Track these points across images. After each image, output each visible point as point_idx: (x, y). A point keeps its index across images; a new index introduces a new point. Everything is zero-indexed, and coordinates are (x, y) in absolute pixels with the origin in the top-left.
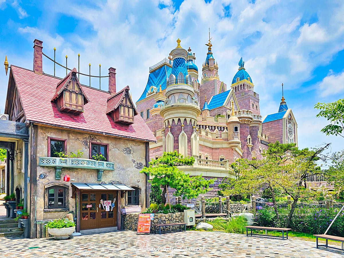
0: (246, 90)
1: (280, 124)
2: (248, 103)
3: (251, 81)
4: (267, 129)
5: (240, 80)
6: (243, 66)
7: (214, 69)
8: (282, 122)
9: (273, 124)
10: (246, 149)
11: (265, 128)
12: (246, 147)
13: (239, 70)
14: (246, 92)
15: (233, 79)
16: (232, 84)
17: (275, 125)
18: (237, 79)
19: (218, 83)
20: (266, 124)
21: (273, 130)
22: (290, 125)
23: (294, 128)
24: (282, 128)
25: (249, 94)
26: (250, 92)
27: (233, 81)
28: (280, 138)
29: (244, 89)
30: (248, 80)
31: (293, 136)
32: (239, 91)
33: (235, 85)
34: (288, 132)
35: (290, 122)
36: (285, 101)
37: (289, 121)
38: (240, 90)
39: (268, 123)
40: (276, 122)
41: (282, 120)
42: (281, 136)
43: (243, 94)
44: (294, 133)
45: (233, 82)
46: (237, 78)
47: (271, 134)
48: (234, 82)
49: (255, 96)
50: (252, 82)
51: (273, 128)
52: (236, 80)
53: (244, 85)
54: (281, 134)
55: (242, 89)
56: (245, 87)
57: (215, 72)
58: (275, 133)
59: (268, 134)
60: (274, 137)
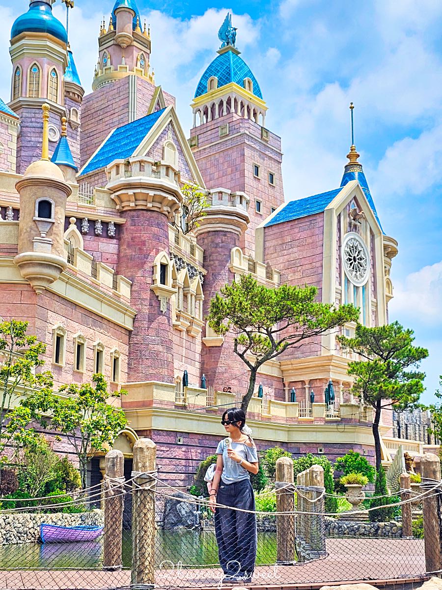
0: (236, 117)
1: (317, 231)
2: (238, 161)
3: (258, 92)
4: (278, 249)
5: (220, 85)
6: (230, 40)
7: (135, 43)
8: (321, 224)
9: (296, 230)
10: (147, 303)
11: (274, 243)
12: (147, 295)
13: (218, 52)
14: (234, 123)
15: (200, 83)
16: (196, 96)
17: (303, 235)
18: (209, 82)
19: (140, 87)
20: (276, 230)
21: (295, 249)
22: (352, 235)
23: (373, 249)
24: (320, 243)
25: (242, 131)
26: (247, 125)
27: (199, 88)
28: (315, 279)
29: (229, 116)
30: (243, 85)
31: (368, 275)
32: (215, 122)
33: (206, 100)
34: (345, 258)
35: (355, 226)
36: (359, 161)
37: (350, 224)
38: (217, 116)
39: (280, 226)
40: (305, 224)
41: (321, 215)
42: (320, 271)
43: (224, 131)
44: (374, 266)
45: (197, 92)
46: (210, 79)
47: (291, 266)
48: (201, 90)
49: (267, 141)
50: (260, 95)
51: (297, 243)
52: (208, 86)
53: (229, 102)
54: (318, 264)
55: (225, 113)
56: (233, 110)
57: (136, 54)
58: (303, 262)
59: (282, 266)
60: (298, 275)
